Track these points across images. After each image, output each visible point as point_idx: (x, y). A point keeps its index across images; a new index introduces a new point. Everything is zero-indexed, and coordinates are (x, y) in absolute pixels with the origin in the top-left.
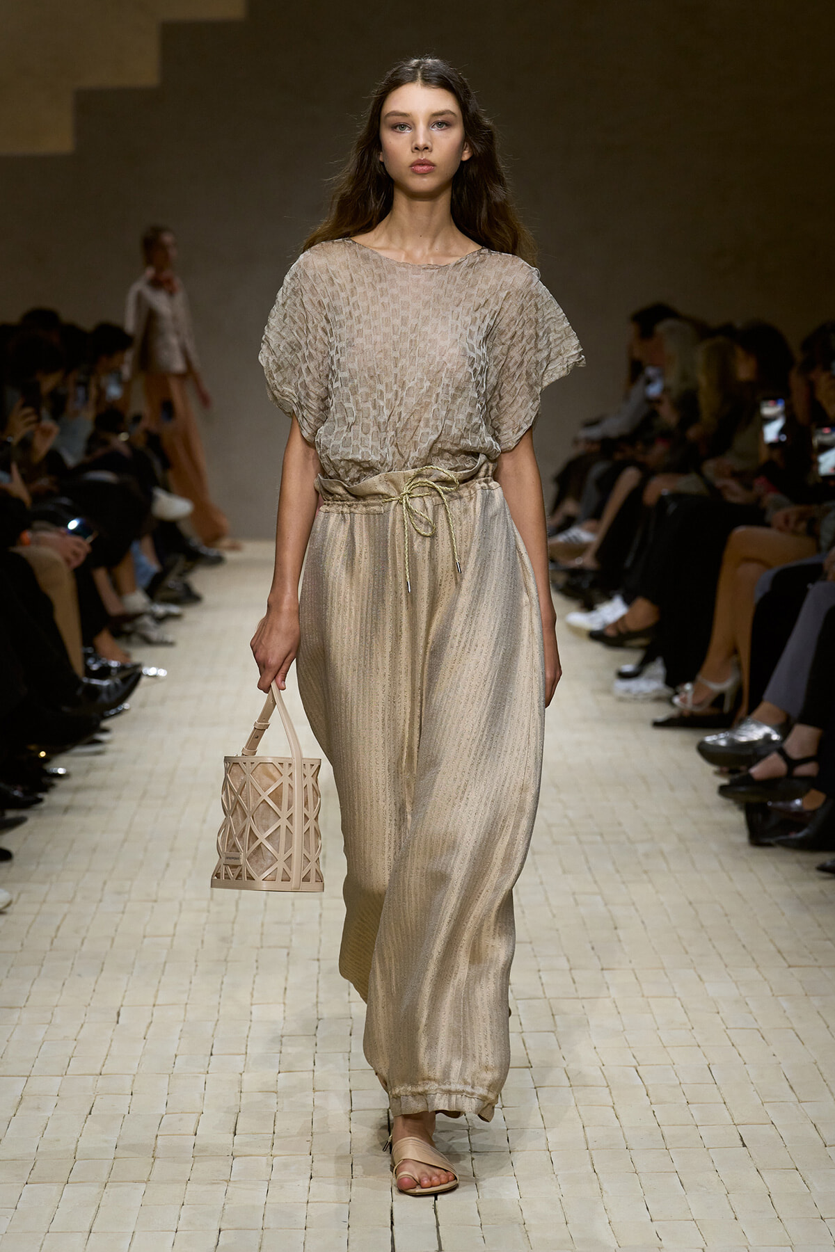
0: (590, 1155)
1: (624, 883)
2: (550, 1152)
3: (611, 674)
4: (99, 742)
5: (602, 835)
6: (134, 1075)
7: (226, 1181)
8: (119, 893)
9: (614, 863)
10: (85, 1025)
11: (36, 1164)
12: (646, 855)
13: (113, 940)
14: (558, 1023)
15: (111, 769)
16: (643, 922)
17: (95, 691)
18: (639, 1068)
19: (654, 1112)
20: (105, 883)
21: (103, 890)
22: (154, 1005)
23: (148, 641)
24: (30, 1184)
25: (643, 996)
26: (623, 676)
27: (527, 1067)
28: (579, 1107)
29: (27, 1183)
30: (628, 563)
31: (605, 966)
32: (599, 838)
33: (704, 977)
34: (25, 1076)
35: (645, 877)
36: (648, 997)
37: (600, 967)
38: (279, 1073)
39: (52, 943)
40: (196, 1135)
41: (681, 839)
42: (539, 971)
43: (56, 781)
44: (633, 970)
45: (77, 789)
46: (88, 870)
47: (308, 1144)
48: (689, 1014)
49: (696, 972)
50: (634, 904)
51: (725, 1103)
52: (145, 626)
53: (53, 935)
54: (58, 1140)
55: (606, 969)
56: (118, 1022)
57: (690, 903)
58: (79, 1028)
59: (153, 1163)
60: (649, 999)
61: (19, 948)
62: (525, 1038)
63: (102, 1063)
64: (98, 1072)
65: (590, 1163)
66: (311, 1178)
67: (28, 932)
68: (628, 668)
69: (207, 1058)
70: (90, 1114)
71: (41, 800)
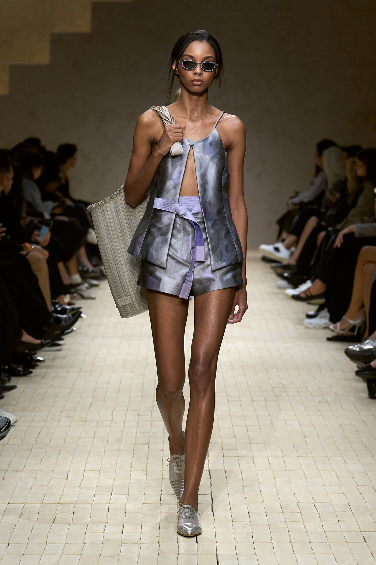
0: (292, 545)
1: (308, 415)
2: (273, 543)
3: (303, 316)
4: (59, 345)
5: (298, 392)
6: (75, 504)
7: (118, 555)
8: (68, 417)
9: (304, 406)
10: (52, 480)
11: (28, 546)
12: (320, 402)
13: (65, 439)
14: (277, 482)
15: (65, 358)
16: (318, 434)
17: (59, 320)
18: (315, 504)
19: (322, 525)
20: (61, 412)
21: (60, 415)
22: (84, 471)
23: (83, 297)
24: (25, 555)
25: (317, 470)
26: (309, 317)
27: (262, 503)
28: (287, 522)
29: (23, 555)
30: (312, 263)
31: (299, 455)
32: (297, 394)
33: (346, 461)
34: (23, 504)
35: (319, 412)
36: (320, 470)
37: (297, 456)
38: (144, 504)
39: (36, 441)
40: (104, 533)
41: (336, 395)
42: (268, 457)
43: (38, 363)
44: (313, 457)
45: (48, 367)
46: (53, 406)
47: (158, 538)
48: (339, 478)
49: (343, 458)
50: (313, 426)
51: (356, 521)
52: (81, 290)
53: (37, 437)
54: (38, 535)
55: (300, 457)
56: (67, 479)
57: (340, 425)
58: (49, 481)
59: (83, 546)
60: (320, 471)
61: (21, 443)
62: (261, 489)
63: (59, 498)
64: (58, 502)
65: (292, 549)
66: (159, 554)
67: (25, 435)
68: (311, 313)
69: (110, 497)
70: (54, 522)
71: (31, 372)
